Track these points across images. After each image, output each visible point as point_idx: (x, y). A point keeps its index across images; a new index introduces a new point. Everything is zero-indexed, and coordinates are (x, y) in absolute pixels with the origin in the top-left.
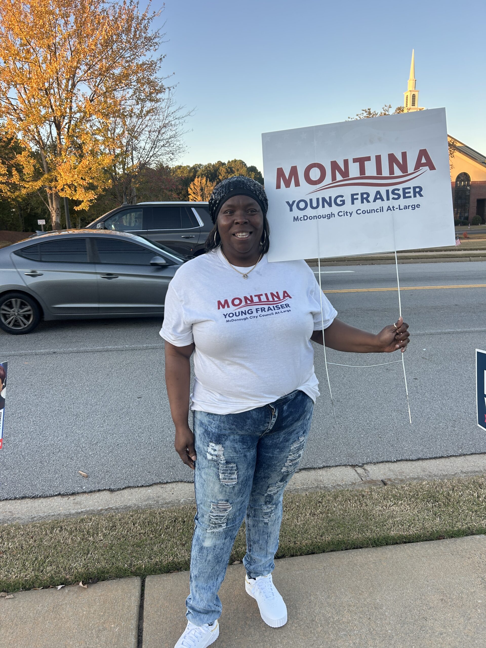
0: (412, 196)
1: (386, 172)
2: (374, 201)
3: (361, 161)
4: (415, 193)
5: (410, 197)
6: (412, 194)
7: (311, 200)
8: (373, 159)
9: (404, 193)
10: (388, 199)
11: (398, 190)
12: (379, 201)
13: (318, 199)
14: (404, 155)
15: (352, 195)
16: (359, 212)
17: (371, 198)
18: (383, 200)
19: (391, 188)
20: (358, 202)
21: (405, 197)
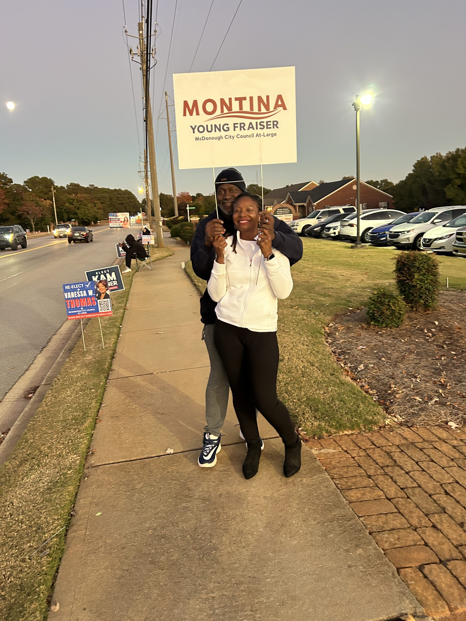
0: (272, 127)
1: (256, 110)
2: (248, 129)
3: (240, 100)
4: (274, 125)
5: (270, 128)
7: (207, 126)
8: (248, 99)
9: (267, 125)
10: (257, 129)
11: (263, 122)
12: (251, 129)
13: (212, 125)
14: (268, 97)
15: (234, 124)
16: (238, 136)
17: (246, 128)
18: (254, 129)
19: (259, 121)
20: (238, 129)
21: (267, 128)
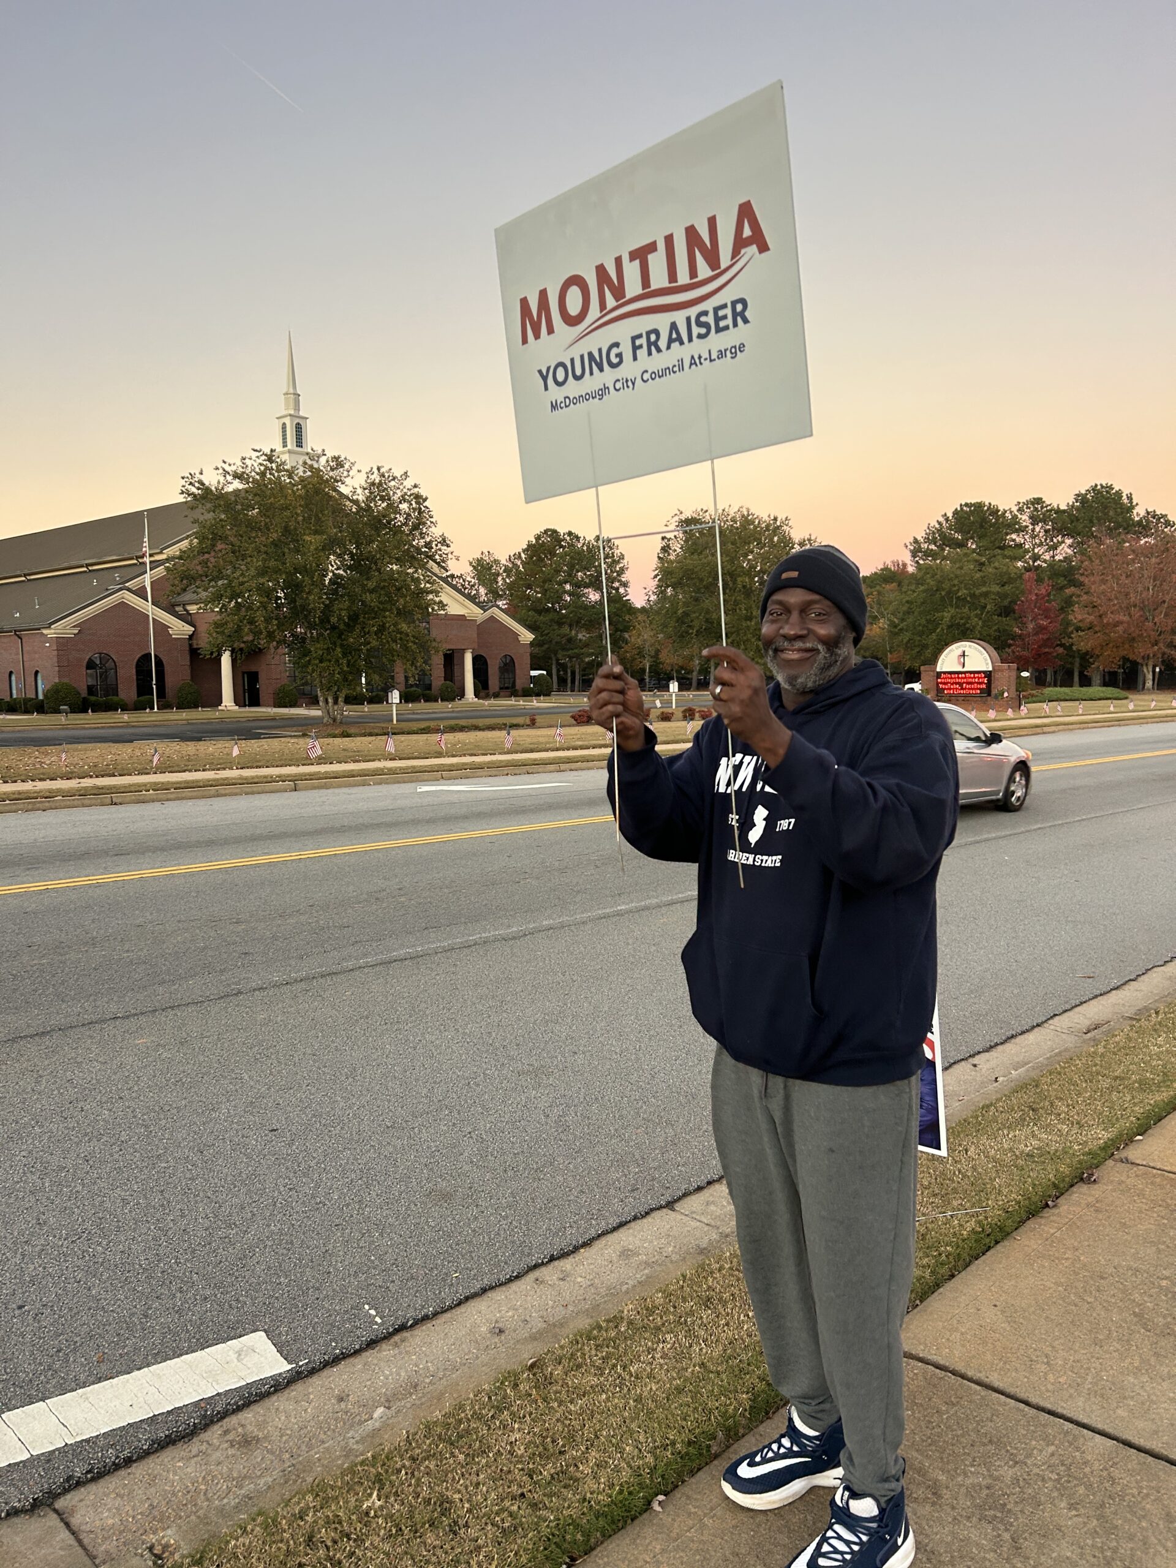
0: (731, 326)
1: (683, 278)
2: (668, 347)
3: (641, 254)
4: (735, 314)
5: (727, 328)
6: (729, 321)
7: (572, 360)
8: (661, 246)
9: (717, 319)
10: (690, 340)
11: (705, 313)
12: (675, 345)
13: (582, 357)
14: (712, 222)
15: (634, 339)
16: (646, 376)
17: (663, 343)
18: (682, 343)
19: (693, 312)
20: (642, 353)
21: (719, 330)
